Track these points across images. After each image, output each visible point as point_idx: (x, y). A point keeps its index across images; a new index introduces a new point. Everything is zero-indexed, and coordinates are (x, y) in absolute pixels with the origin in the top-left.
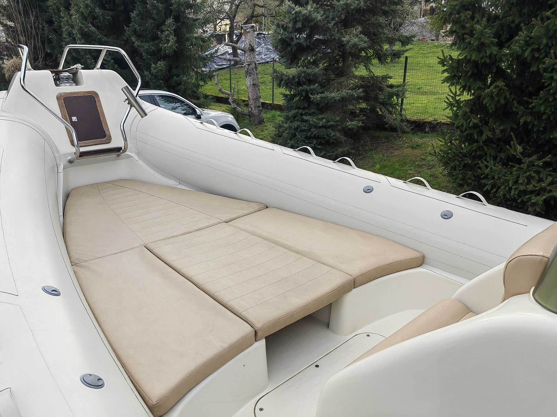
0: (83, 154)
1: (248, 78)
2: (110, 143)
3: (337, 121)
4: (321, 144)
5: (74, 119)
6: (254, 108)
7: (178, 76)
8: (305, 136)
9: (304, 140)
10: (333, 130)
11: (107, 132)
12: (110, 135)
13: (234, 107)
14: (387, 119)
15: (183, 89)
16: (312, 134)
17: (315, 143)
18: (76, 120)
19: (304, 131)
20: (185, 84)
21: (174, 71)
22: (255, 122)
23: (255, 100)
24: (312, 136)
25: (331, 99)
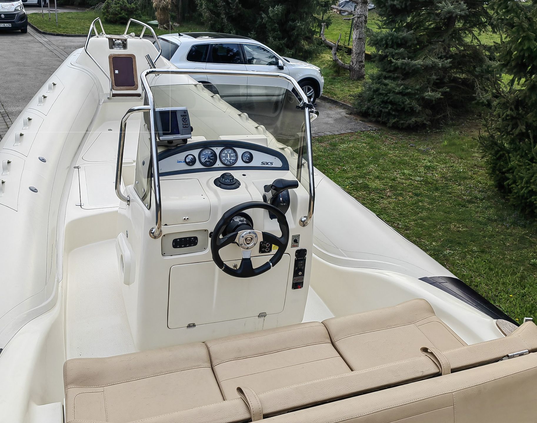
0: (114, 95)
1: (355, 31)
2: (137, 90)
3: (417, 90)
4: (396, 110)
5: (117, 72)
6: (355, 63)
7: (294, 20)
8: (381, 100)
9: (380, 103)
10: (410, 98)
11: (136, 83)
12: (138, 86)
13: (335, 59)
14: (477, 94)
15: (295, 34)
16: (389, 98)
17: (389, 108)
18: (118, 73)
19: (381, 94)
20: (298, 30)
21: (292, 16)
22: (354, 77)
23: (358, 55)
24: (389, 101)
25: (413, 66)
